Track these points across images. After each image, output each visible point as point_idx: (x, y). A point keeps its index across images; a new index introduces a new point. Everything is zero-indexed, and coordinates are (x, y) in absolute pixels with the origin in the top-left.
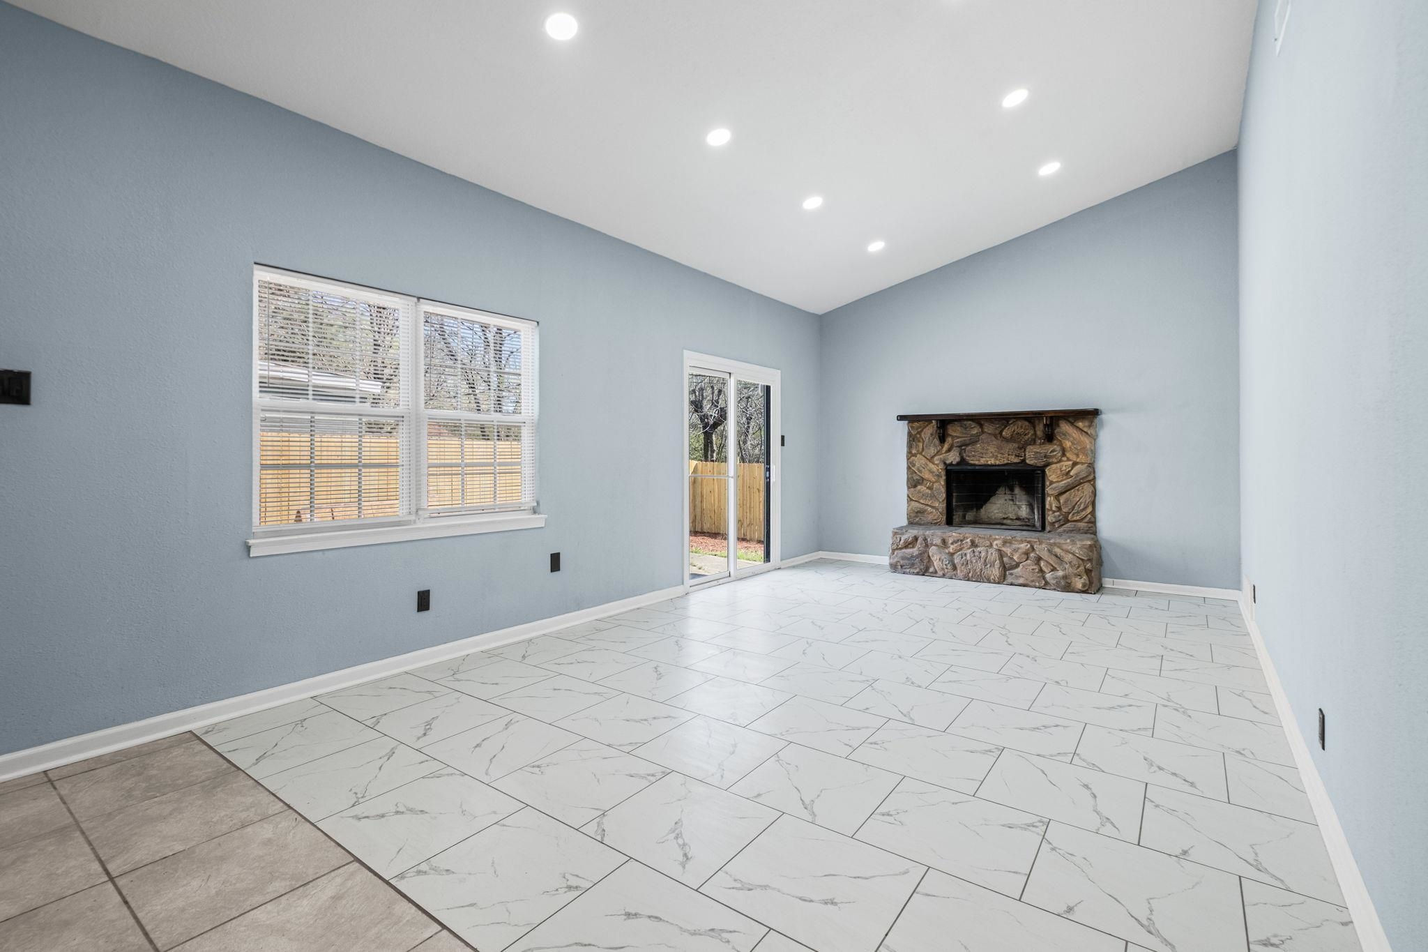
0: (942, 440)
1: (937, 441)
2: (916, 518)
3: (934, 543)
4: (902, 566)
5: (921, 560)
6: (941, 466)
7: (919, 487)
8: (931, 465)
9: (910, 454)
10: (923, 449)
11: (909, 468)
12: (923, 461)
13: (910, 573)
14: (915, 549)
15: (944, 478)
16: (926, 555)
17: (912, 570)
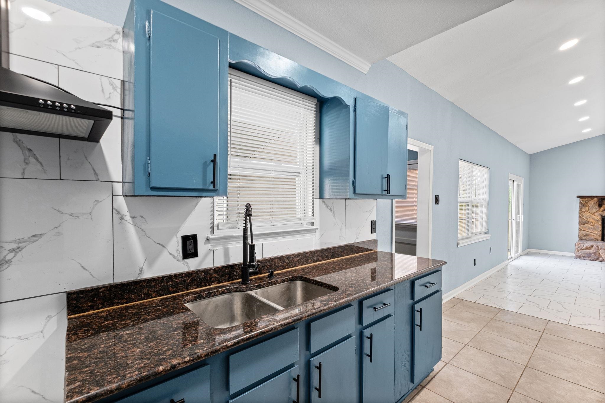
0: (600, 206)
1: (597, 206)
2: (583, 238)
3: (603, 248)
4: (583, 257)
5: (595, 254)
6: (600, 217)
7: (586, 225)
8: (594, 216)
9: (581, 211)
10: (589, 210)
11: (580, 217)
12: (589, 214)
14: (592, 250)
15: (601, 221)
16: (598, 253)
17: (589, 259)
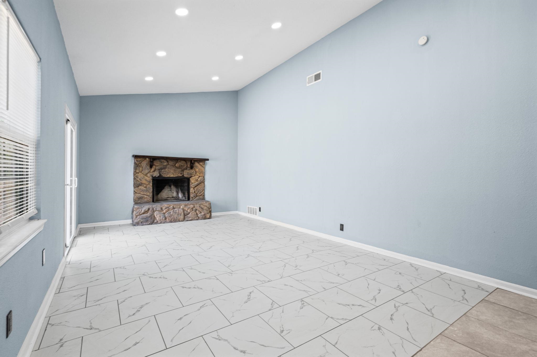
0: (151, 167)
1: (148, 167)
2: (138, 201)
3: (157, 209)
4: (141, 222)
5: (151, 218)
6: (151, 178)
7: (140, 187)
8: (146, 177)
9: (135, 173)
10: (142, 170)
11: (134, 179)
12: (142, 176)
13: (146, 225)
14: (149, 214)
15: (152, 183)
16: (153, 216)
17: (147, 223)
